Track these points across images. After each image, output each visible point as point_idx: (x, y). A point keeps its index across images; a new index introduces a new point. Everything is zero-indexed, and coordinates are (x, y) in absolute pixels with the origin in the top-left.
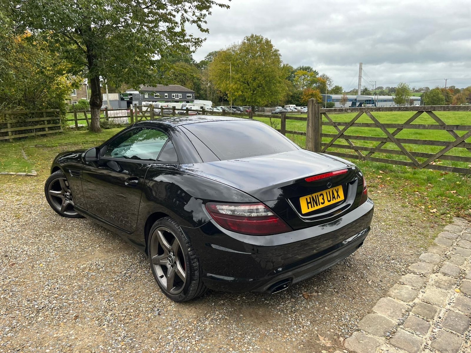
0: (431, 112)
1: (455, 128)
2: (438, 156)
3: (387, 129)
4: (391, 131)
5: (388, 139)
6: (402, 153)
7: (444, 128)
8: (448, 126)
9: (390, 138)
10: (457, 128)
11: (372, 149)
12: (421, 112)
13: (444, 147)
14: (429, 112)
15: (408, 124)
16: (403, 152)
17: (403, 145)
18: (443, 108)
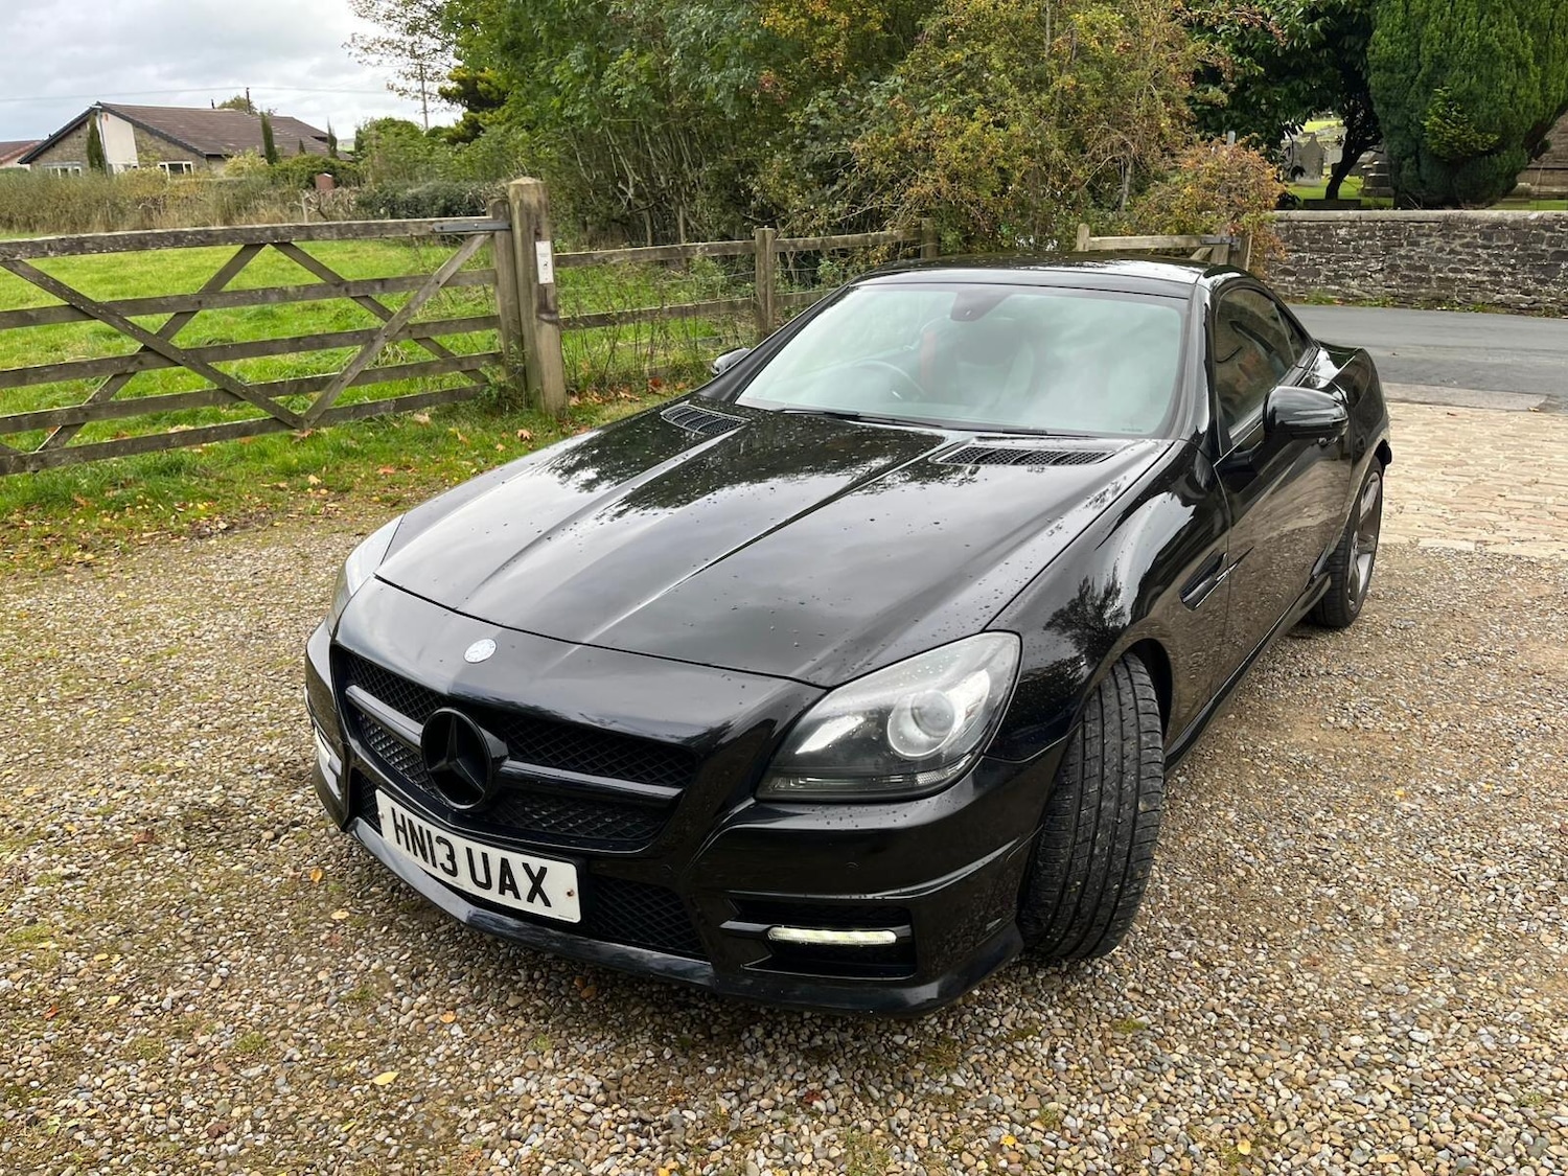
0: (289, 244)
1: (378, 287)
2: (350, 376)
3: (132, 319)
4: (153, 322)
5: (149, 358)
6: (221, 396)
7: (347, 290)
8: (356, 283)
9: (156, 352)
10: (383, 286)
11: (72, 413)
12: (252, 247)
13: (359, 349)
14: (284, 245)
15: (214, 291)
16: (231, 392)
17: (221, 367)
18: (334, 231)
